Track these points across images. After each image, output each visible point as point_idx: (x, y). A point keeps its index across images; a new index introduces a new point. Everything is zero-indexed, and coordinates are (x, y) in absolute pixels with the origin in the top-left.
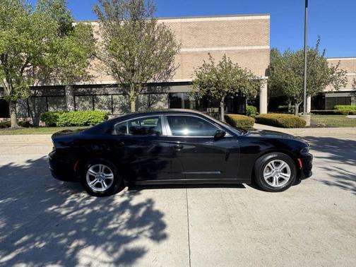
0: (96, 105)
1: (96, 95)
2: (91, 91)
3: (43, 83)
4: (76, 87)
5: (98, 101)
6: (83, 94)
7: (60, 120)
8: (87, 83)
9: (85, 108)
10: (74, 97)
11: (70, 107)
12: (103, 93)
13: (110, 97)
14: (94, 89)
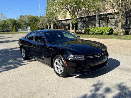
0: (109, 24)
1: (109, 19)
2: (107, 17)
3: (88, 15)
4: (100, 16)
5: (110, 22)
6: (103, 19)
7: (91, 31)
8: (104, 13)
9: (103, 26)
10: (99, 20)
11: (97, 25)
12: (112, 17)
13: (116, 19)
14: (108, 16)
